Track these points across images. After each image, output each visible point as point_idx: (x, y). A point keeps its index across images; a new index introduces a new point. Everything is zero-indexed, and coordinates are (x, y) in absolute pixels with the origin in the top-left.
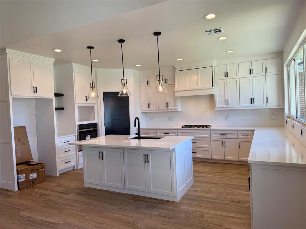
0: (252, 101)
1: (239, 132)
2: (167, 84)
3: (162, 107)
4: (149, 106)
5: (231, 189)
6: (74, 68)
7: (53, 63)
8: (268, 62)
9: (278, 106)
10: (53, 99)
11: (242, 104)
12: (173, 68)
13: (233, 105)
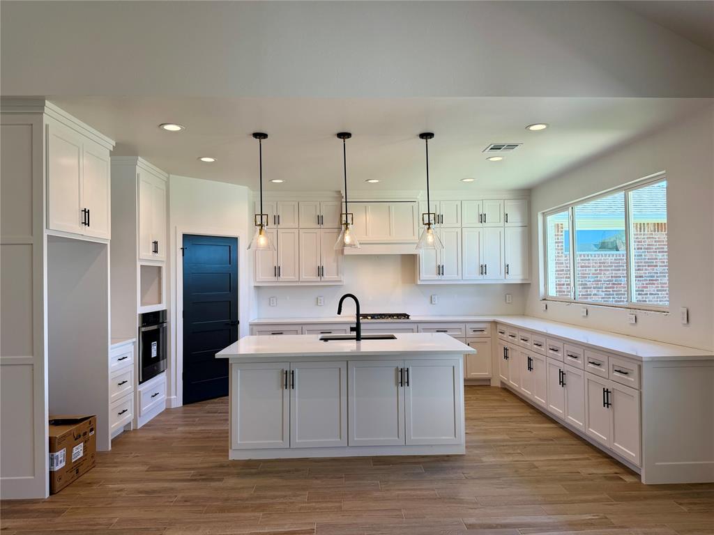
0: (483, 270)
1: (469, 326)
2: (322, 226)
3: (309, 276)
4: (277, 271)
5: (514, 424)
6: (138, 170)
7: (110, 151)
8: (508, 203)
9: (522, 280)
10: (107, 244)
11: (466, 276)
12: (335, 195)
13: (450, 276)
